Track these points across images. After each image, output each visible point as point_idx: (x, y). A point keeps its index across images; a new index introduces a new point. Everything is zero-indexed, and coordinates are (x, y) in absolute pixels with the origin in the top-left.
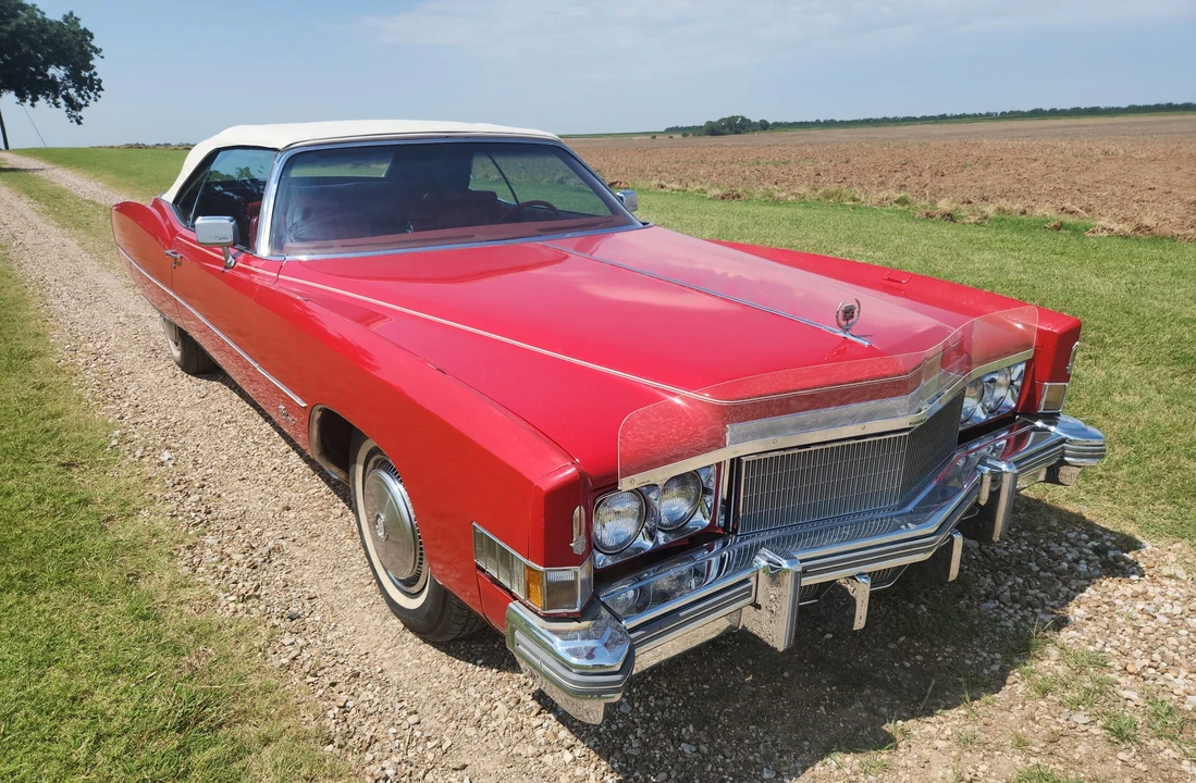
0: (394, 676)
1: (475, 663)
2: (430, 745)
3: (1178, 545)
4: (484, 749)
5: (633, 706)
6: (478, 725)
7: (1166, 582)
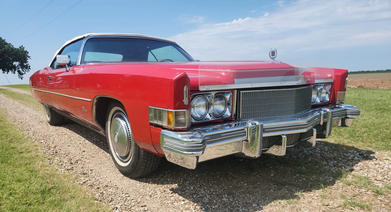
0: (120, 187)
1: (149, 183)
2: (133, 201)
3: (387, 152)
4: (153, 202)
5: (205, 191)
6: (151, 196)
7: (385, 161)
